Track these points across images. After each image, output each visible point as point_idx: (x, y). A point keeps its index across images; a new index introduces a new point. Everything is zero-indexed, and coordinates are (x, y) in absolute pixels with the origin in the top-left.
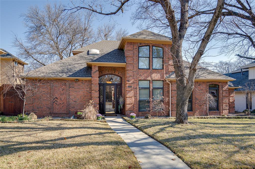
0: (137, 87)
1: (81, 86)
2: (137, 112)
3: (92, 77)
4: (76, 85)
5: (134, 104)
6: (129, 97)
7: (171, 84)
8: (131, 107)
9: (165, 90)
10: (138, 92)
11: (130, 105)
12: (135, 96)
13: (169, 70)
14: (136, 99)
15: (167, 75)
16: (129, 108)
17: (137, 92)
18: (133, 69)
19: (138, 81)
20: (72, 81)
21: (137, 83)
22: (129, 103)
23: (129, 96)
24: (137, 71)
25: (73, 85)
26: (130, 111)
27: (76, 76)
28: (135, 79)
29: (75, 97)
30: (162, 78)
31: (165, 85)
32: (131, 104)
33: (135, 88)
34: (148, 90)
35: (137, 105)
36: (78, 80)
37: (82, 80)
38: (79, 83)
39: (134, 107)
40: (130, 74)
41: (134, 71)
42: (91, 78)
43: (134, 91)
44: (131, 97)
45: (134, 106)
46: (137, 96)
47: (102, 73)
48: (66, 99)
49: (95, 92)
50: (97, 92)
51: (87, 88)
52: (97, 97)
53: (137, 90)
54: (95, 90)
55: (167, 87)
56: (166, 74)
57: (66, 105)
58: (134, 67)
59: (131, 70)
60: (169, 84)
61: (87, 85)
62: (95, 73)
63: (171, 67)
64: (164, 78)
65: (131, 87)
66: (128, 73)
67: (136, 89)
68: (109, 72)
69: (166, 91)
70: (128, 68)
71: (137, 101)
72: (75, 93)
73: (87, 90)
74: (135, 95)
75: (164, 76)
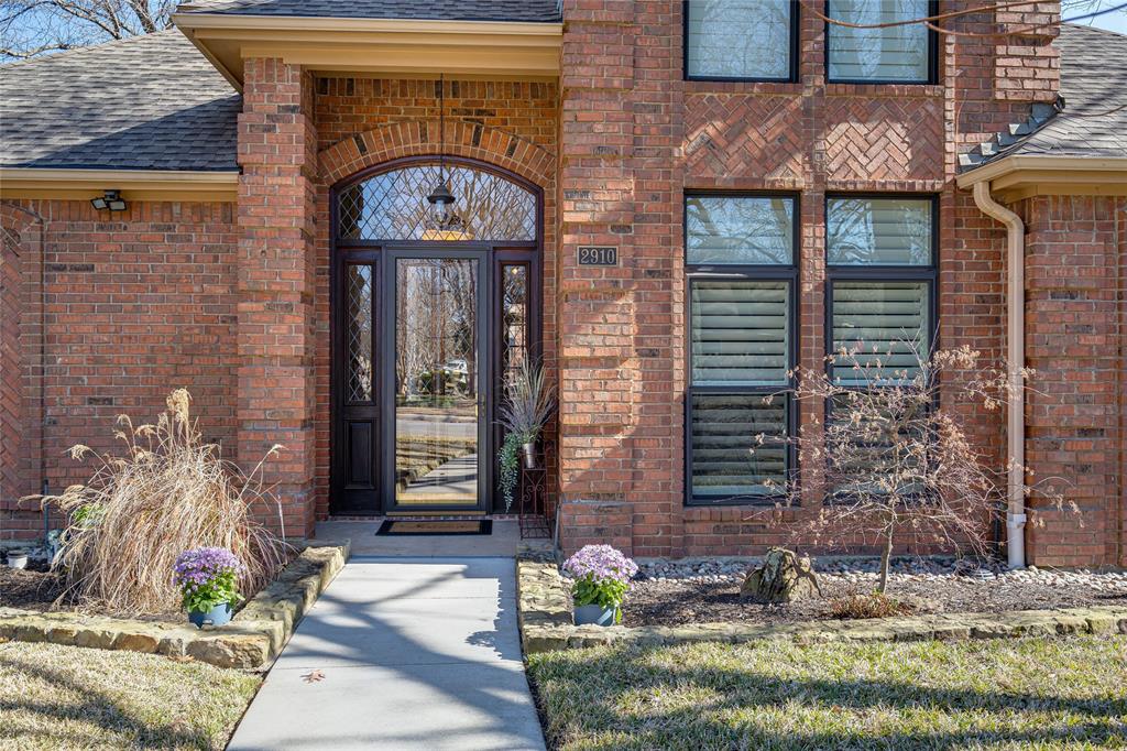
0: (668, 263)
1: (159, 258)
2: (666, 508)
3: (240, 169)
4: (112, 247)
5: (639, 430)
6: (592, 362)
7: (1027, 231)
8: (608, 461)
9: (957, 289)
10: (678, 309)
11: (598, 442)
12: (653, 353)
13: (999, 84)
14: (657, 380)
15: (972, 137)
16: (584, 465)
17: (668, 308)
18: (629, 86)
19: (677, 197)
20: (72, 207)
21: (668, 219)
22: (588, 420)
23: (589, 346)
24: (667, 98)
25: (84, 248)
26: (597, 497)
27: (103, 160)
28: (647, 185)
29: (96, 360)
30: (929, 174)
31: (956, 245)
32: (612, 430)
33: (650, 273)
34: (785, 294)
35: (667, 443)
36: (117, 195)
37: (168, 205)
38: (138, 229)
39: (641, 464)
40: (599, 128)
41: (636, 97)
42: (232, 177)
43: (638, 299)
44: (611, 362)
45: (636, 455)
46: (668, 354)
47: (363, 149)
48: (15, 371)
49: (270, 308)
50: (289, 307)
51: (212, 280)
52: (286, 361)
53: (668, 286)
54: (274, 295)
55: (971, 266)
56: (965, 128)
57: (18, 427)
58: (643, 61)
59: (610, 92)
60: (1001, 232)
61: (209, 250)
62: (270, 129)
63: (1016, 62)
64: (943, 174)
65: (607, 257)
66: (583, 116)
67: (658, 282)
68: (424, 135)
69: (969, 297)
70: (581, 70)
71: (667, 399)
72: (102, 318)
73: (211, 297)
74: (650, 344)
75: (949, 147)
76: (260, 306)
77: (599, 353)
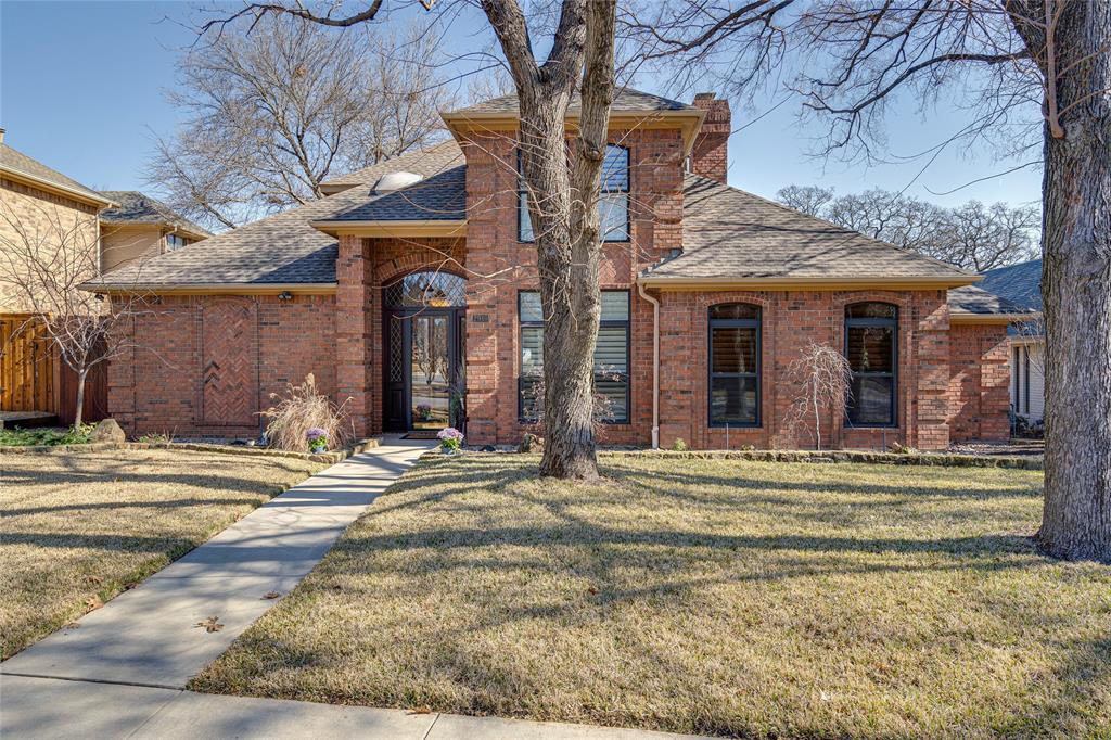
0: (511, 321)
1: (306, 319)
2: (510, 424)
3: (337, 282)
4: (286, 314)
5: (499, 391)
6: (479, 363)
7: (661, 306)
8: (485, 404)
9: (638, 330)
10: (515, 341)
11: (481, 396)
12: (505, 359)
13: (655, 241)
14: (506, 371)
15: (644, 265)
16: (476, 406)
17: (511, 340)
18: (494, 246)
19: (515, 293)
20: (270, 298)
21: (511, 302)
22: (477, 387)
23: (477, 356)
24: (510, 251)
25: (275, 315)
26: (482, 419)
27: (283, 279)
28: (503, 288)
29: (281, 363)
30: (624, 281)
31: (637, 311)
32: (487, 391)
33: (504, 325)
35: (511, 397)
36: (288, 293)
37: (309, 296)
38: (297, 306)
39: (500, 406)
40: (481, 265)
41: (497, 251)
42: (334, 285)
43: (498, 336)
44: (487, 362)
45: (497, 402)
46: (511, 359)
47: (395, 266)
48: (247, 368)
49: (350, 341)
50: (358, 340)
51: (328, 328)
52: (357, 363)
53: (511, 331)
54: (352, 335)
55: (645, 320)
56: (641, 261)
57: (249, 390)
58: (500, 236)
59: (486, 250)
60: (652, 306)
61: (327, 315)
62: (349, 265)
63: (663, 232)
64: (630, 281)
65: (485, 319)
66: (474, 260)
67: (507, 329)
68: (423, 260)
69: (642, 334)
70: (474, 241)
71: (511, 378)
72: (282, 345)
73: (327, 336)
74: (504, 355)
75: (633, 269)
76: (346, 340)
77: (482, 359)
